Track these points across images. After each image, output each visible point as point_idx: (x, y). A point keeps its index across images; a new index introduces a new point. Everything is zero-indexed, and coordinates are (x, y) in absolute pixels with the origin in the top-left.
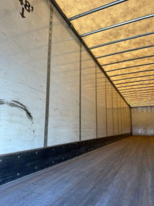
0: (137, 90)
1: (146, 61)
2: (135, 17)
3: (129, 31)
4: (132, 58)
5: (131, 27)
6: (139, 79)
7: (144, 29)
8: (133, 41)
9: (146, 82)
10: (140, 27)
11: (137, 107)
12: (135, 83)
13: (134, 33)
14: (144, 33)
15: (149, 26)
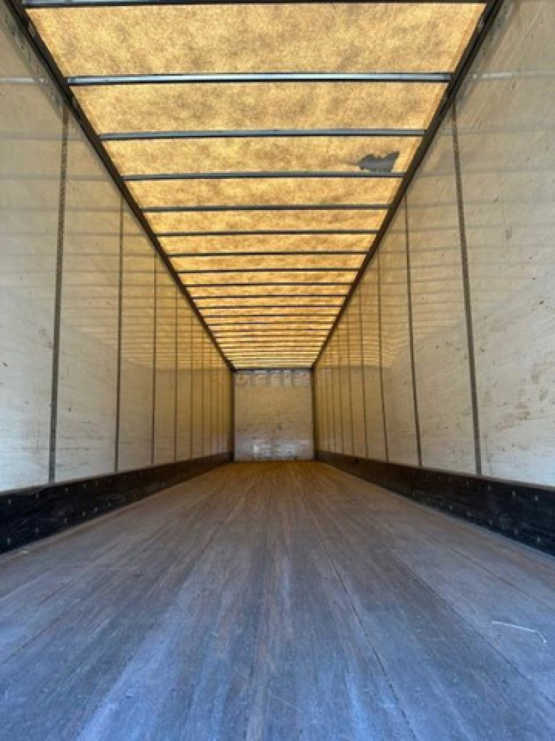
0: (257, 311)
1: (288, 220)
2: (265, 68)
3: (244, 109)
4: (248, 202)
5: (250, 94)
6: (263, 277)
7: (290, 115)
8: (256, 144)
9: (286, 290)
10: (278, 103)
11: (252, 369)
12: (253, 290)
13: (257, 118)
14: (287, 127)
15: (303, 108)
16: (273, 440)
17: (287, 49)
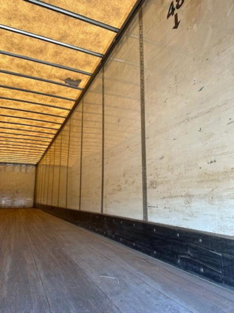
0: (10, 136)
1: (30, 97)
2: (25, 29)
3: (13, 44)
4: (10, 85)
5: (17, 39)
6: (16, 120)
7: (34, 52)
8: (17, 61)
9: (26, 128)
10: (30, 46)
11: (5, 163)
12: (9, 126)
13: (19, 49)
14: (33, 57)
15: (41, 51)
16: (13, 198)
17: (36, 25)
